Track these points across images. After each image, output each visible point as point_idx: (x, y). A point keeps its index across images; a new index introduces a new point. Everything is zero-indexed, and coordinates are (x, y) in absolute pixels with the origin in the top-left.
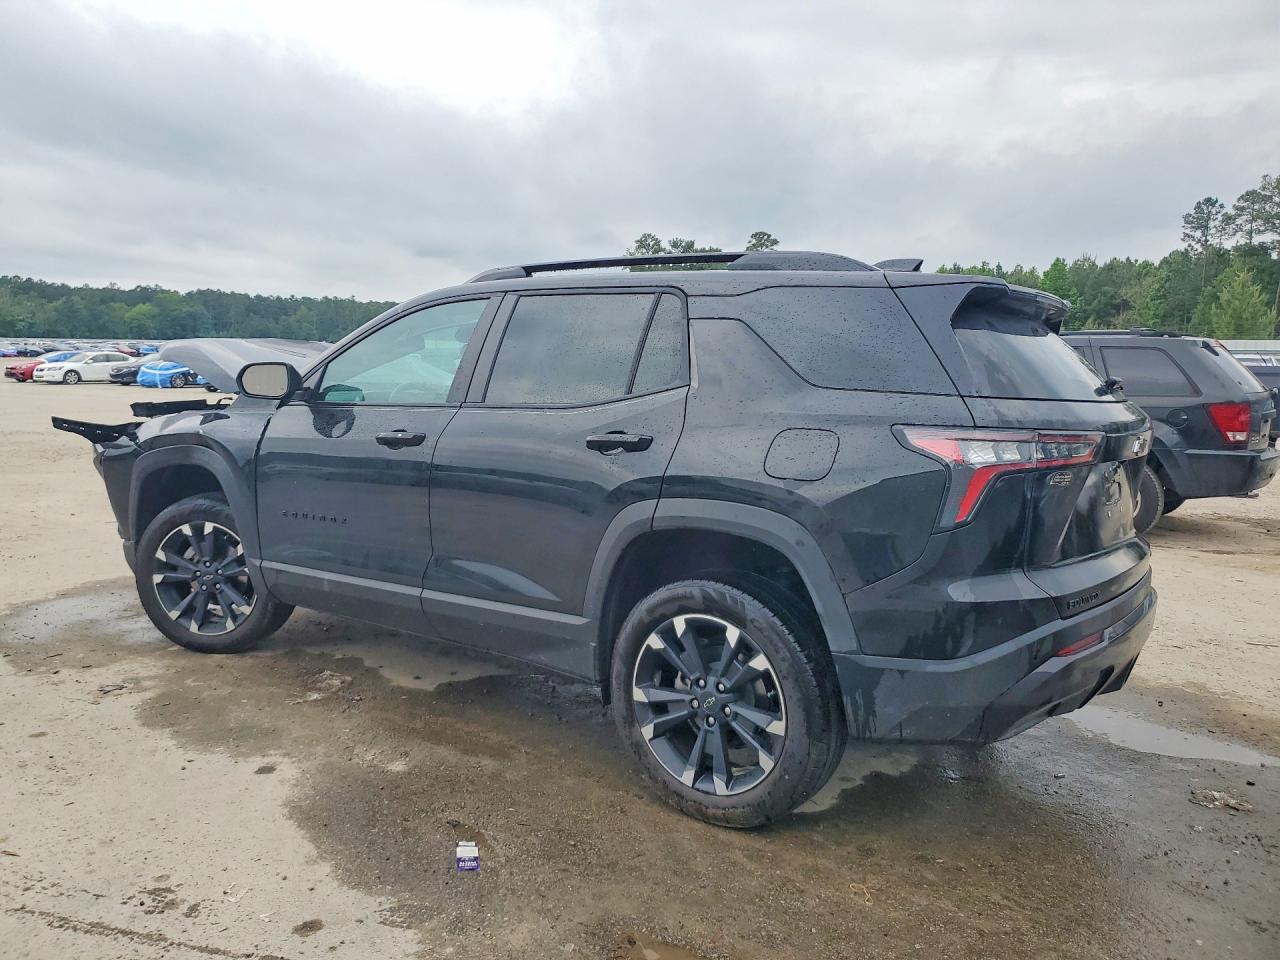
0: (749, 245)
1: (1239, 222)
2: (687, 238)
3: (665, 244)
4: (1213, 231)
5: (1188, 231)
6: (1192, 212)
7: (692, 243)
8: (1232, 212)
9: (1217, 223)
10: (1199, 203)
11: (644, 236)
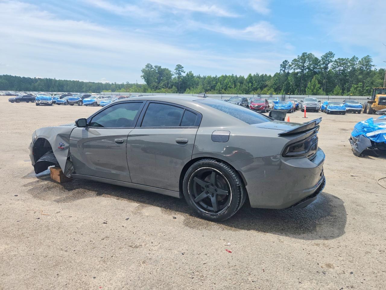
0: (176, 68)
1: (292, 66)
2: (159, 65)
3: (153, 67)
4: (287, 69)
5: (281, 68)
6: (282, 64)
7: (161, 67)
8: (291, 64)
9: (288, 66)
10: (284, 62)
11: (148, 64)
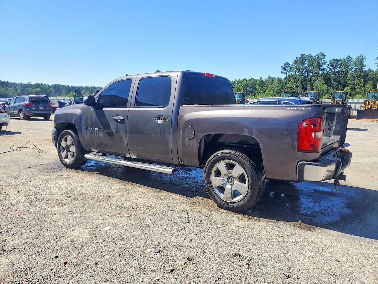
5: (283, 71)
9: (289, 69)
10: (285, 64)
11: (157, 71)
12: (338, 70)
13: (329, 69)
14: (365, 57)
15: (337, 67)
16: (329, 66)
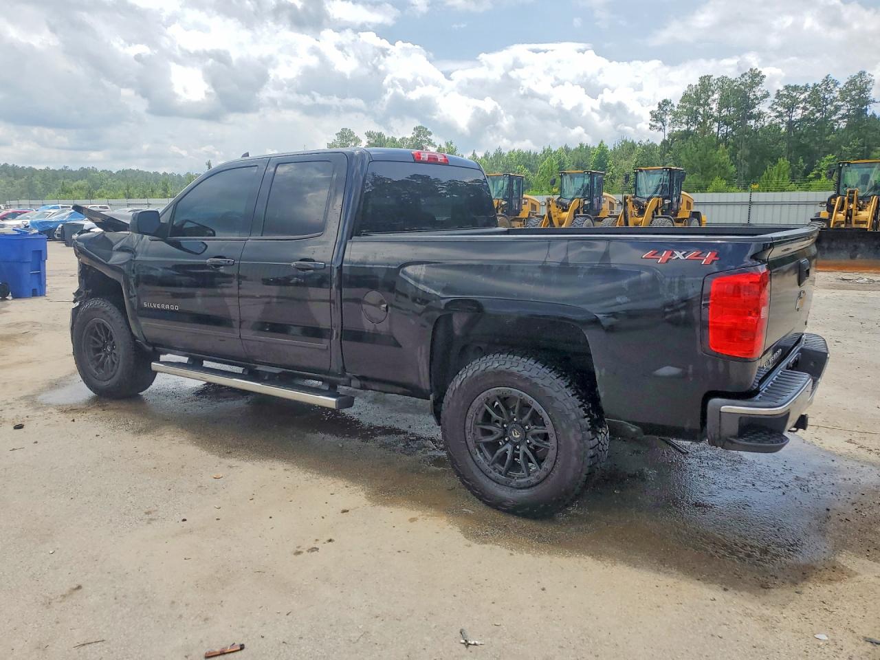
5: (654, 123)
6: (656, 110)
10: (660, 103)
11: (341, 130)
12: (799, 117)
13: (773, 114)
14: (873, 78)
15: (798, 108)
16: (775, 107)
